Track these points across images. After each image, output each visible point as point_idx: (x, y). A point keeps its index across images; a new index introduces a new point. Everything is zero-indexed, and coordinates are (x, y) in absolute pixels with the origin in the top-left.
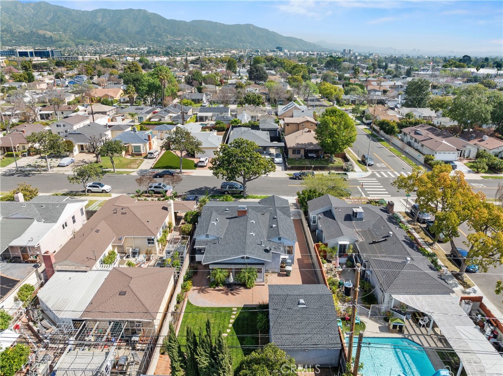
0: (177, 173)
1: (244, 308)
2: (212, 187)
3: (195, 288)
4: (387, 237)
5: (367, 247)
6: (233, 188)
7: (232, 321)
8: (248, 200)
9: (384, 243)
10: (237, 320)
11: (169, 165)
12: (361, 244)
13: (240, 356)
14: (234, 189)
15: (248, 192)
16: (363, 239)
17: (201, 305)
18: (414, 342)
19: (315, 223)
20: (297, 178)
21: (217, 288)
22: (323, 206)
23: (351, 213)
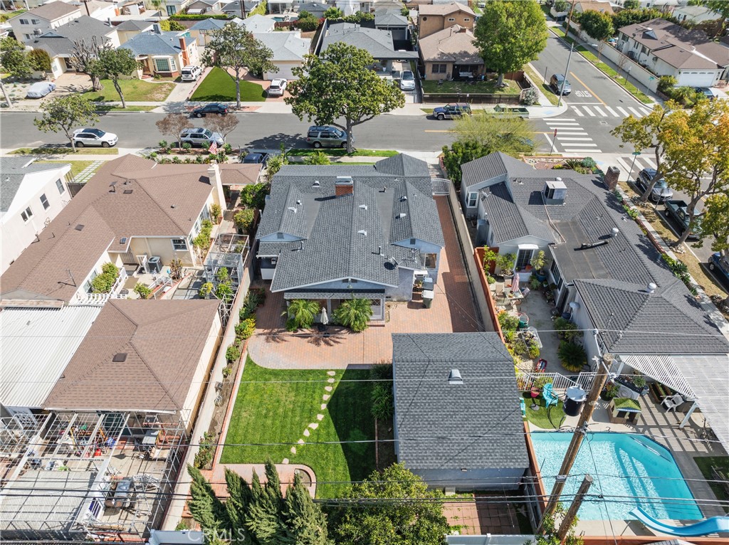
0: (233, 108)
1: (347, 371)
2: (292, 134)
3: (261, 331)
4: (609, 236)
5: (572, 255)
6: (328, 137)
7: (327, 397)
8: (355, 159)
9: (602, 248)
10: (336, 395)
11: (219, 93)
12: (560, 250)
13: (341, 468)
14: (331, 139)
15: (355, 144)
16: (563, 241)
17: (271, 366)
18: (654, 441)
19: (474, 205)
20: (441, 117)
21: (300, 332)
22: (490, 175)
23: (541, 189)
